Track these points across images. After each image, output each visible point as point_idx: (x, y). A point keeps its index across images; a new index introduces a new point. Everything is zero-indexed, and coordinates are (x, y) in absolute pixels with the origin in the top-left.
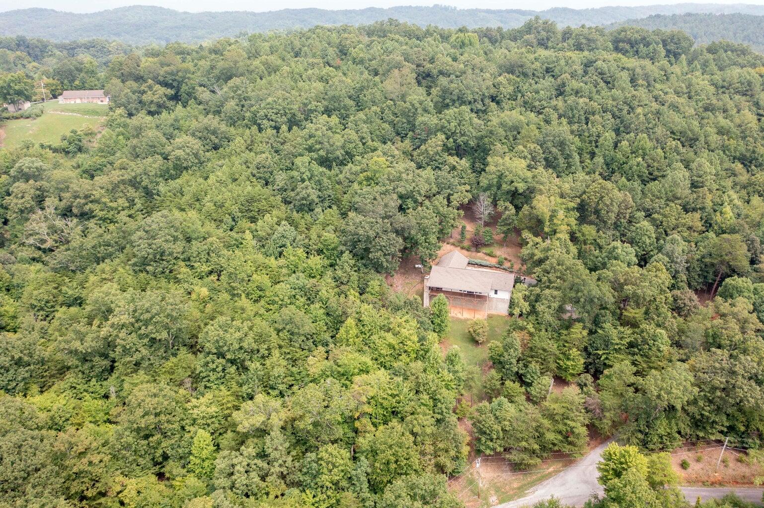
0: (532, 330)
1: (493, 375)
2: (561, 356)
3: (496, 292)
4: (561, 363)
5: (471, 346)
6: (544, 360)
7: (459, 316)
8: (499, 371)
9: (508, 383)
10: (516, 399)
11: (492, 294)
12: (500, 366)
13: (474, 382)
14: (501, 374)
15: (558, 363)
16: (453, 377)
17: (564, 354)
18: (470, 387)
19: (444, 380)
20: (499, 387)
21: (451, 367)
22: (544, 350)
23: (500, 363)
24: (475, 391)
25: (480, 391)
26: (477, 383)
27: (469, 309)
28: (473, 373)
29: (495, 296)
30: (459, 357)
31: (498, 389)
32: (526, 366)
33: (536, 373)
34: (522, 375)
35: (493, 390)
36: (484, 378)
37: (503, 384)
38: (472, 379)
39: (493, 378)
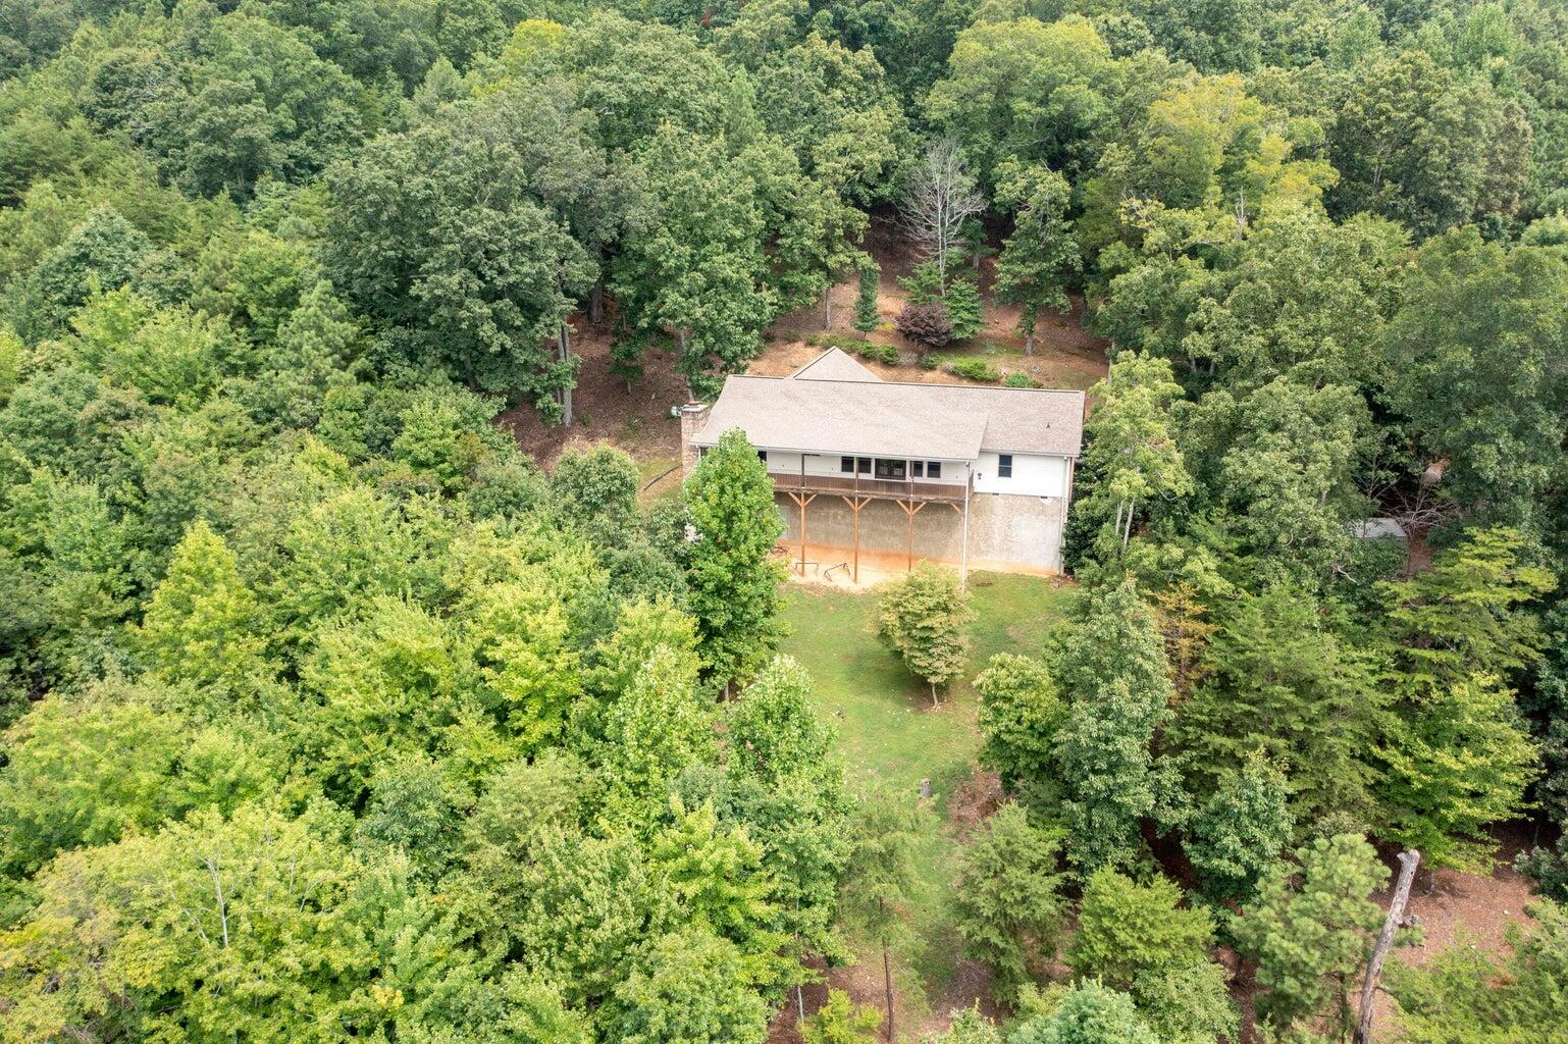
0: (1218, 584)
1: (1010, 834)
2: (1394, 724)
3: (1005, 464)
4: (1401, 764)
5: (891, 707)
6: (1301, 747)
7: (842, 581)
8: (1044, 813)
9: (1106, 883)
10: (1171, 986)
11: (988, 480)
12: (1046, 790)
13: (902, 881)
14: (1059, 831)
15: (1384, 766)
16: (756, 851)
17: (1406, 708)
18: (879, 914)
19: (691, 872)
20: (1048, 907)
21: (751, 781)
22: (1305, 686)
23: (1049, 769)
24: (906, 936)
25: (940, 936)
26: (919, 884)
27: (885, 556)
28: (888, 824)
29: (1004, 485)
30: (804, 725)
31: (1041, 925)
32: (1199, 783)
33: (1264, 820)
34: (1175, 834)
35: (1012, 929)
36: (958, 859)
37: (1072, 891)
38: (887, 859)
39: (1011, 857)
